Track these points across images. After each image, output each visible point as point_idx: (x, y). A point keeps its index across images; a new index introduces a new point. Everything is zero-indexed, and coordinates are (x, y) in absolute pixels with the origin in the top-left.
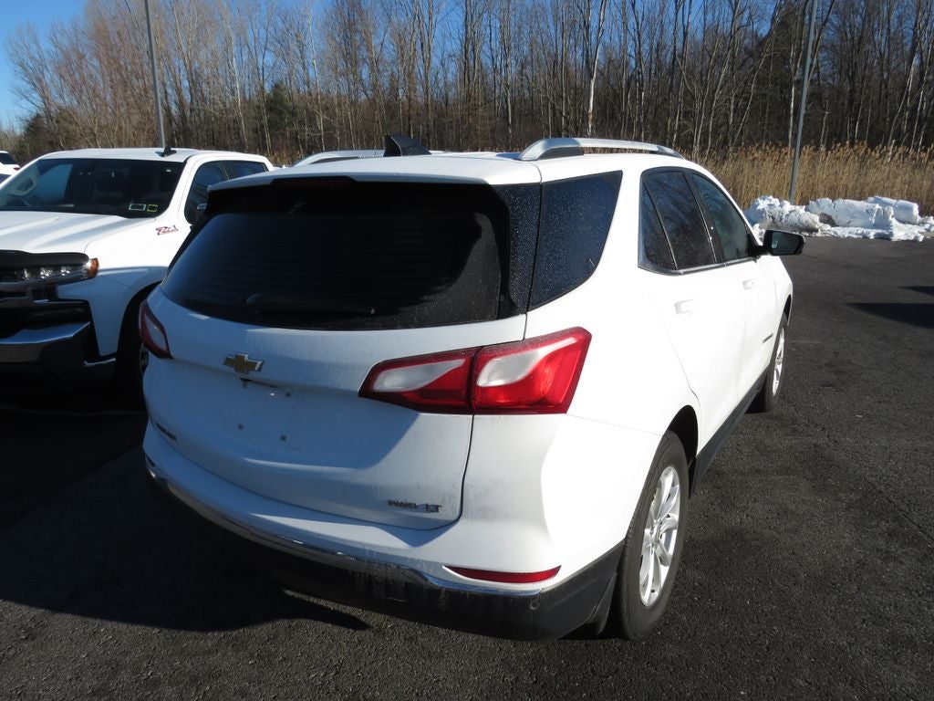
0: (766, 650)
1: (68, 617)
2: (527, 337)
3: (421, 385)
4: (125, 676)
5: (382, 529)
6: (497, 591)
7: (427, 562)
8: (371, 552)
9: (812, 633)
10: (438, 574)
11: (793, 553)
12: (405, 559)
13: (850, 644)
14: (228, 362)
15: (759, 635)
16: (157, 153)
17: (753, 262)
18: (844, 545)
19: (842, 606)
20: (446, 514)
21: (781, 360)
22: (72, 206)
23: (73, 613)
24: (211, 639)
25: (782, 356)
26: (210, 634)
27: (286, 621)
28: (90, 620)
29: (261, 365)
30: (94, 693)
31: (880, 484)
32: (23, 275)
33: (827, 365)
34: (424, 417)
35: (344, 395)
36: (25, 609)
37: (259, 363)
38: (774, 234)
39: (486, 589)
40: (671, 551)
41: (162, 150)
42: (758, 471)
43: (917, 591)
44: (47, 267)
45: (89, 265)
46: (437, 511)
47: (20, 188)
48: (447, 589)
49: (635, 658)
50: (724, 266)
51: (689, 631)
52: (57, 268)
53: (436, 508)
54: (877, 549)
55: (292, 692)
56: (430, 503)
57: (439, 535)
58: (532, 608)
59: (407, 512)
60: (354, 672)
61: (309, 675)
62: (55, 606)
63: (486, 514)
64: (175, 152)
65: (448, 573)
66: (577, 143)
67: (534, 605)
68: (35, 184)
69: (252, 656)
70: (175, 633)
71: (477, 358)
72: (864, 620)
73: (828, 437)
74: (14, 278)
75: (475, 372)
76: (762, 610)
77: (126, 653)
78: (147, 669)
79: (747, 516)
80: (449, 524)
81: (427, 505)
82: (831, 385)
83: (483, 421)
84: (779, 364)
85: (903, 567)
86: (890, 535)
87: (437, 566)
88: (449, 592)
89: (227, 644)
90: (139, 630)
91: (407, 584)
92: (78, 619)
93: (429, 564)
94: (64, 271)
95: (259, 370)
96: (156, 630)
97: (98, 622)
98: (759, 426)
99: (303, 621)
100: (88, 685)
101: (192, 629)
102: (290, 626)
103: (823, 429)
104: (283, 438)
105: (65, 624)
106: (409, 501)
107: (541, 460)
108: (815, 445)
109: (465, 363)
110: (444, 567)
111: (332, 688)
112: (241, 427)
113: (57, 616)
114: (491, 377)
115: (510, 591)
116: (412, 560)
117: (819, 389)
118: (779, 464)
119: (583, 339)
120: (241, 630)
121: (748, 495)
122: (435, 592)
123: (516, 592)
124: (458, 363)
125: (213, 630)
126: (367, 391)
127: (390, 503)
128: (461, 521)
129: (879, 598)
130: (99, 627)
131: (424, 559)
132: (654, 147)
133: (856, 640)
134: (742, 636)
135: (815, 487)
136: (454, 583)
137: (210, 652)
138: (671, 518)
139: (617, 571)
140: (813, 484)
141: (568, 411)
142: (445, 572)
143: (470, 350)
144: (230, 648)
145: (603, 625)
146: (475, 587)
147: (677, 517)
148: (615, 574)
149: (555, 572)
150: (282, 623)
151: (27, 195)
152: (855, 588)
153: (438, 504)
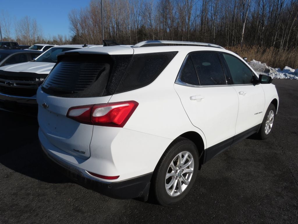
0: (212, 218)
1: (19, 173)
2: (109, 102)
3: (79, 115)
4: (23, 191)
5: (74, 157)
6: (99, 180)
7: (82, 169)
10: (84, 173)
11: (243, 189)
12: (77, 167)
13: (245, 222)
14: (43, 105)
15: (213, 213)
17: (253, 86)
18: (264, 189)
19: (250, 209)
20: (87, 155)
23: (20, 173)
24: (48, 185)
25: (273, 121)
26: (50, 184)
27: (71, 184)
28: (23, 175)
29: (48, 106)
30: (13, 194)
31: (293, 170)
32: (36, 79)
34: (81, 125)
36: (10, 170)
37: (48, 105)
38: (263, 76)
39: (96, 179)
40: (189, 180)
41: (83, 45)
42: (248, 160)
43: (283, 209)
44: (42, 78)
47: (47, 56)
48: (87, 178)
49: (166, 213)
50: (231, 86)
51: (189, 208)
53: (84, 153)
54: (277, 192)
55: (61, 203)
57: (85, 161)
58: (109, 187)
59: (78, 153)
60: (81, 201)
61: (68, 199)
62: (17, 170)
63: (97, 156)
67: (110, 187)
68: (50, 55)
69: (57, 192)
70: (41, 182)
71: (93, 108)
72: (255, 215)
73: (282, 151)
75: (92, 112)
76: (219, 205)
77: (27, 185)
78: (29, 190)
79: (234, 174)
80: (87, 158)
81: (82, 152)
82: (295, 133)
83: (96, 127)
84: (271, 123)
85: (283, 200)
86: (285, 188)
87: (84, 170)
89: (53, 187)
90: (33, 180)
91: (78, 175)
92: (21, 174)
95: (48, 108)
96: (38, 180)
98: (257, 145)
99: (75, 184)
100: (13, 192)
102: (71, 185)
103: (282, 148)
104: (56, 128)
105: (17, 175)
107: (111, 141)
108: (275, 153)
109: (90, 109)
110: (86, 171)
111: (72, 204)
113: (17, 173)
114: (98, 113)
115: (102, 181)
116: (78, 167)
117: (290, 134)
118: (257, 158)
119: (134, 105)
120: (58, 184)
122: (84, 178)
123: (104, 182)
124: (88, 109)
126: (68, 116)
127: (74, 150)
128: (90, 157)
129: (266, 209)
130: (24, 177)
132: (207, 44)
134: (206, 213)
135: (266, 167)
136: (89, 176)
137: (47, 189)
138: (190, 169)
139: (150, 182)
140: (266, 166)
141: (124, 127)
142: (86, 172)
143: (91, 105)
144: (53, 188)
145: (146, 199)
146: (93, 178)
147: (192, 169)
148: (150, 183)
149: (117, 177)
150: (70, 184)
151: (48, 58)
152: (259, 204)
153: (84, 151)
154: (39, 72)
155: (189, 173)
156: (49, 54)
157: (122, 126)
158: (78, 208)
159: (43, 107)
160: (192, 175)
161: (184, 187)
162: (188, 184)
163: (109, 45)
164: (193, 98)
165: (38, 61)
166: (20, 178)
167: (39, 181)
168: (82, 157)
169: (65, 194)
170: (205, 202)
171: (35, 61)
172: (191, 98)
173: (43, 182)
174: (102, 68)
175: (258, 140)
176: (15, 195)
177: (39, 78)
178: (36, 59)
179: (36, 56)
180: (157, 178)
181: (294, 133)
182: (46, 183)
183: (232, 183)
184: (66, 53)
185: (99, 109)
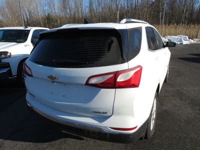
1: (9, 141)
2: (129, 68)
3: (102, 81)
8: (89, 124)
12: (98, 126)
14: (49, 77)
20: (109, 114)
22: (4, 40)
28: (15, 142)
34: (103, 90)
35: (81, 85)
37: (57, 77)
41: (25, 27)
45: (9, 54)
52: (1, 55)
53: (106, 113)
56: (104, 112)
58: (131, 137)
59: (98, 114)
62: (6, 139)
63: (119, 114)
65: (110, 129)
70: (36, 144)
71: (116, 74)
75: (116, 78)
80: (109, 117)
88: (110, 134)
90: (27, 143)
91: (98, 132)
92: (12, 141)
93: (104, 127)
94: (3, 56)
97: (17, 142)
99: (68, 139)
102: (65, 140)
104: (64, 96)
106: (99, 111)
109: (114, 75)
110: (108, 128)
112: (52, 93)
114: (120, 79)
115: (125, 133)
116: (100, 126)
119: (141, 68)
122: (106, 134)
123: (127, 133)
124: (111, 76)
126: (87, 84)
127: (94, 112)
128: (113, 116)
141: (139, 87)
143: (114, 72)
144: (51, 147)
146: (116, 132)
149: (136, 127)
168: (103, 116)
174: (110, 41)
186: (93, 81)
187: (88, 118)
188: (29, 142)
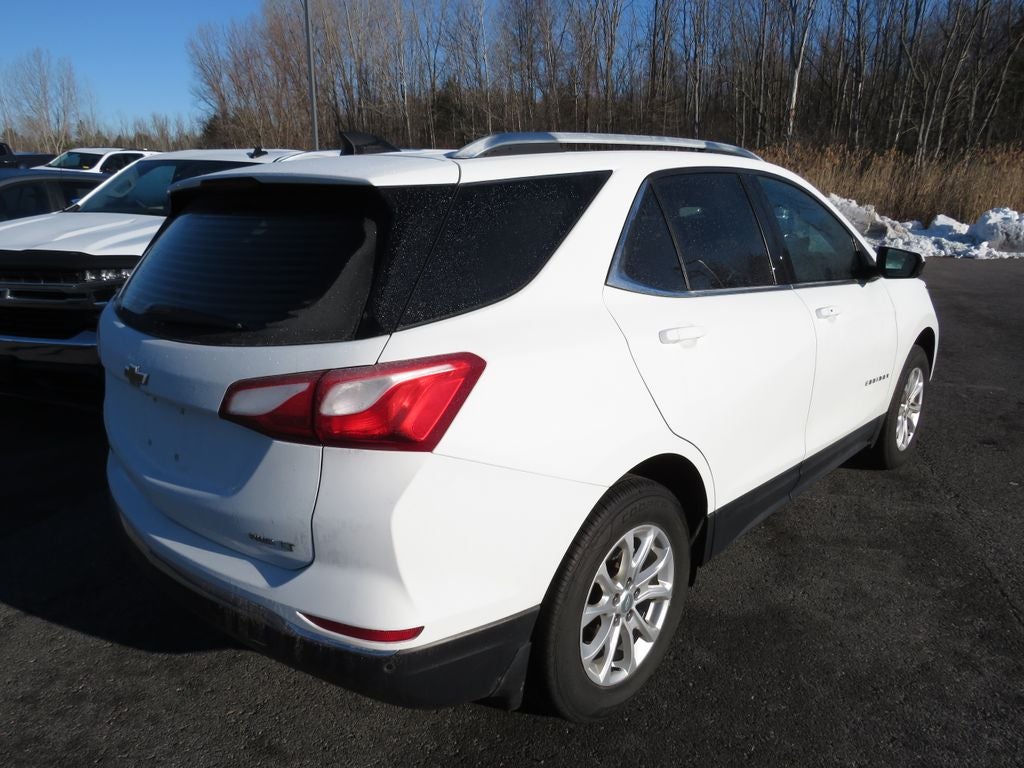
0: (747, 757)
1: (38, 620)
2: (380, 361)
3: (269, 409)
4: (58, 687)
5: (252, 563)
6: (349, 646)
7: (282, 605)
8: (236, 587)
9: (816, 746)
10: (292, 620)
11: (841, 645)
12: (263, 599)
14: (126, 373)
15: (747, 738)
16: (248, 154)
17: (858, 286)
18: (912, 643)
19: (873, 718)
20: (301, 553)
21: (918, 408)
22: (161, 208)
23: (43, 618)
24: (150, 660)
25: (920, 403)
26: (155, 655)
28: (54, 626)
29: (148, 377)
30: (23, 699)
31: (1000, 571)
32: (84, 276)
33: (1001, 417)
34: (278, 445)
35: (201, 413)
37: (145, 376)
38: (890, 251)
39: (338, 642)
40: (659, 624)
41: (252, 151)
42: (845, 541)
43: (984, 713)
44: (108, 269)
46: (291, 550)
47: (117, 189)
48: (302, 637)
49: (583, 745)
50: (791, 288)
51: (662, 722)
52: (118, 270)
53: (290, 547)
54: (956, 653)
55: (201, 727)
56: (285, 540)
57: (298, 574)
58: (385, 669)
59: (266, 547)
61: (228, 710)
62: (29, 608)
63: (338, 559)
64: (266, 153)
65: (302, 621)
66: (554, 138)
67: (389, 667)
69: (183, 683)
70: (123, 650)
71: (322, 382)
72: (894, 739)
73: (958, 506)
74: (76, 280)
75: (319, 398)
76: (766, 709)
77: (70, 664)
78: (80, 683)
79: (804, 593)
80: (304, 567)
81: (282, 543)
82: (994, 443)
83: (334, 453)
84: (915, 412)
85: (981, 679)
86: (982, 637)
87: (292, 611)
88: (304, 642)
89: (166, 667)
91: (267, 627)
92: (45, 623)
93: (285, 607)
95: (146, 382)
96: (109, 644)
97: (60, 629)
98: (873, 486)
100: (21, 690)
101: (140, 648)
102: (235, 657)
103: (957, 496)
104: (177, 457)
105: (33, 625)
106: (267, 536)
107: (392, 503)
108: (936, 515)
109: (310, 387)
110: (298, 613)
111: (242, 729)
112: (150, 443)
113: (28, 618)
115: (361, 649)
116: (270, 601)
117: (975, 447)
118: (877, 533)
119: (469, 368)
120: (186, 655)
121: (817, 568)
122: (290, 639)
123: (367, 651)
124: (303, 387)
125: (160, 652)
126: (225, 413)
127: (252, 536)
128: (315, 563)
129: (928, 715)
130: (60, 633)
131: (280, 602)
132: (702, 144)
133: (869, 763)
134: (724, 738)
135: (910, 567)
136: (308, 632)
137: (146, 674)
138: (660, 586)
139: (531, 641)
140: (910, 563)
141: (436, 450)
142: (299, 618)
143: (316, 372)
144: (166, 672)
145: (516, 701)
146: (327, 639)
147: (669, 586)
148: (527, 645)
149: (415, 632)
150: (228, 653)
151: (126, 197)
152: (902, 697)
153: (291, 542)
154: (95, 249)
155: (659, 601)
156: (130, 185)
157: (428, 445)
158: (267, 741)
159: (127, 379)
160: (666, 605)
161: (641, 650)
162: (655, 638)
163: (360, 151)
164: (670, 336)
165: (88, 208)
166: (43, 639)
167: (116, 646)
168: (283, 563)
169: (212, 691)
170: (715, 699)
171: (77, 209)
172: (662, 336)
173: (130, 650)
175: (873, 472)
176: (29, 703)
177: (97, 272)
178: (81, 203)
179: (79, 191)
180: (554, 627)
181: (988, 444)
182: (143, 653)
183: (801, 627)
184: (205, 182)
185: (346, 387)
186: (250, 404)
187: (245, 561)
188: (102, 638)
